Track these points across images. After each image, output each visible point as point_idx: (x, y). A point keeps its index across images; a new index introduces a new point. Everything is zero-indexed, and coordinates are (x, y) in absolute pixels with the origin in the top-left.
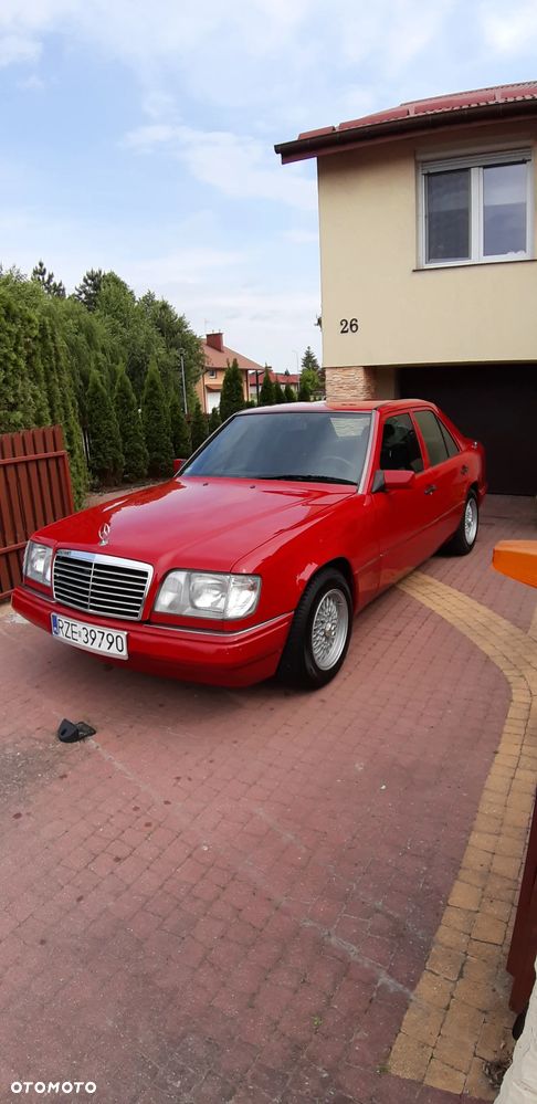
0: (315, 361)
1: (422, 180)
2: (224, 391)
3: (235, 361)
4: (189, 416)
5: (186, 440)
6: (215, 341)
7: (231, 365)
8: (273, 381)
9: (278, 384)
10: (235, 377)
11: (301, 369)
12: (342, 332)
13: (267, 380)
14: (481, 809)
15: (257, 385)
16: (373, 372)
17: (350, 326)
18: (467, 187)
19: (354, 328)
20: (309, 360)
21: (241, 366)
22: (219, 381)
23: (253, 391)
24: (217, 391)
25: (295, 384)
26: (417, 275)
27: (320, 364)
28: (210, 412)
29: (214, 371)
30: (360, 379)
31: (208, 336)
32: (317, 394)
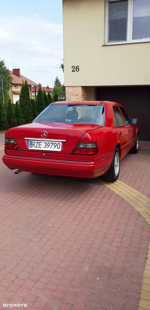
0: (60, 83)
1: (107, 4)
2: (21, 94)
3: (26, 81)
4: (5, 105)
5: (4, 115)
6: (17, 72)
7: (24, 83)
8: (42, 90)
9: (44, 92)
10: (26, 88)
11: (54, 85)
12: (73, 71)
13: (40, 90)
14: (142, 288)
15: (35, 92)
16: (86, 89)
17: (76, 69)
18: (126, 10)
19: (78, 70)
20: (57, 82)
21: (28, 83)
22: (19, 89)
23: (33, 94)
24: (18, 94)
25: (52, 92)
26: (104, 48)
27: (62, 84)
28: (15, 103)
29: (16, 85)
30: (80, 91)
31: (13, 70)
32: (61, 97)
